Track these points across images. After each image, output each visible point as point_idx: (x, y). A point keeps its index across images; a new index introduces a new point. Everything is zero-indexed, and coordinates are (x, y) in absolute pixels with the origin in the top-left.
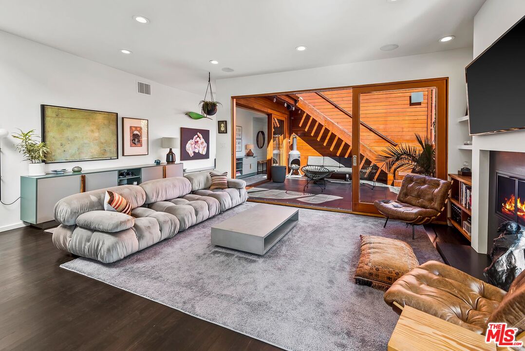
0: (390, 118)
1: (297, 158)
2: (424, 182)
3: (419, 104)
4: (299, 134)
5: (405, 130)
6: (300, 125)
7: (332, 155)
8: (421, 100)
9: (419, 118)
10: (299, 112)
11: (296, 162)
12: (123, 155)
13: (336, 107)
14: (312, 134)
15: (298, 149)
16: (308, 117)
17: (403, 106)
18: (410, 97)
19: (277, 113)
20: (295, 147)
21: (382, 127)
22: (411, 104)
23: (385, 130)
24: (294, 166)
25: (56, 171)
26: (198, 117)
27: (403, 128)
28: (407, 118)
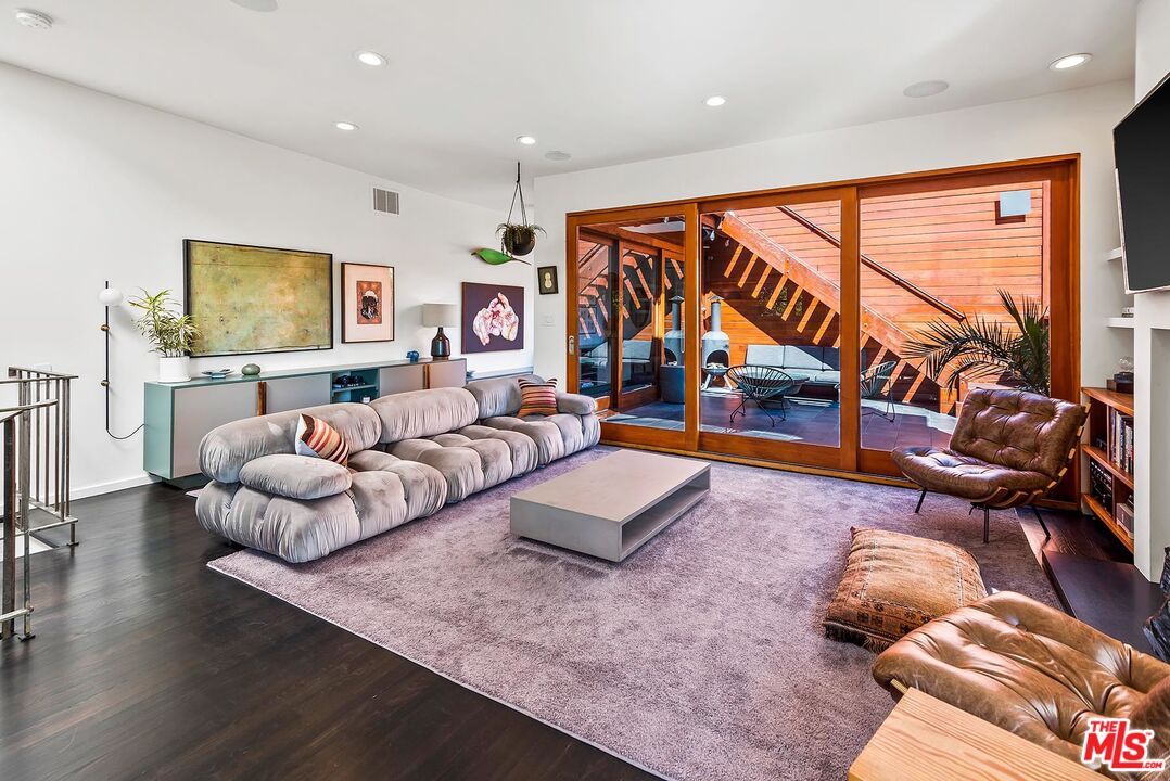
0: (947, 255)
1: (722, 349)
2: (1017, 405)
3: (1021, 218)
4: (726, 295)
5: (985, 281)
6: (727, 274)
7: (803, 343)
8: (1025, 210)
9: (1021, 252)
10: (727, 245)
11: (720, 357)
12: (343, 341)
13: (813, 230)
14: (755, 295)
15: (723, 328)
16: (747, 254)
17: (980, 226)
18: (997, 203)
19: (675, 246)
20: (717, 322)
21: (926, 275)
22: (1000, 220)
23: (935, 283)
24: (714, 366)
25: (210, 373)
26: (498, 260)
27: (979, 277)
28: (989, 253)
